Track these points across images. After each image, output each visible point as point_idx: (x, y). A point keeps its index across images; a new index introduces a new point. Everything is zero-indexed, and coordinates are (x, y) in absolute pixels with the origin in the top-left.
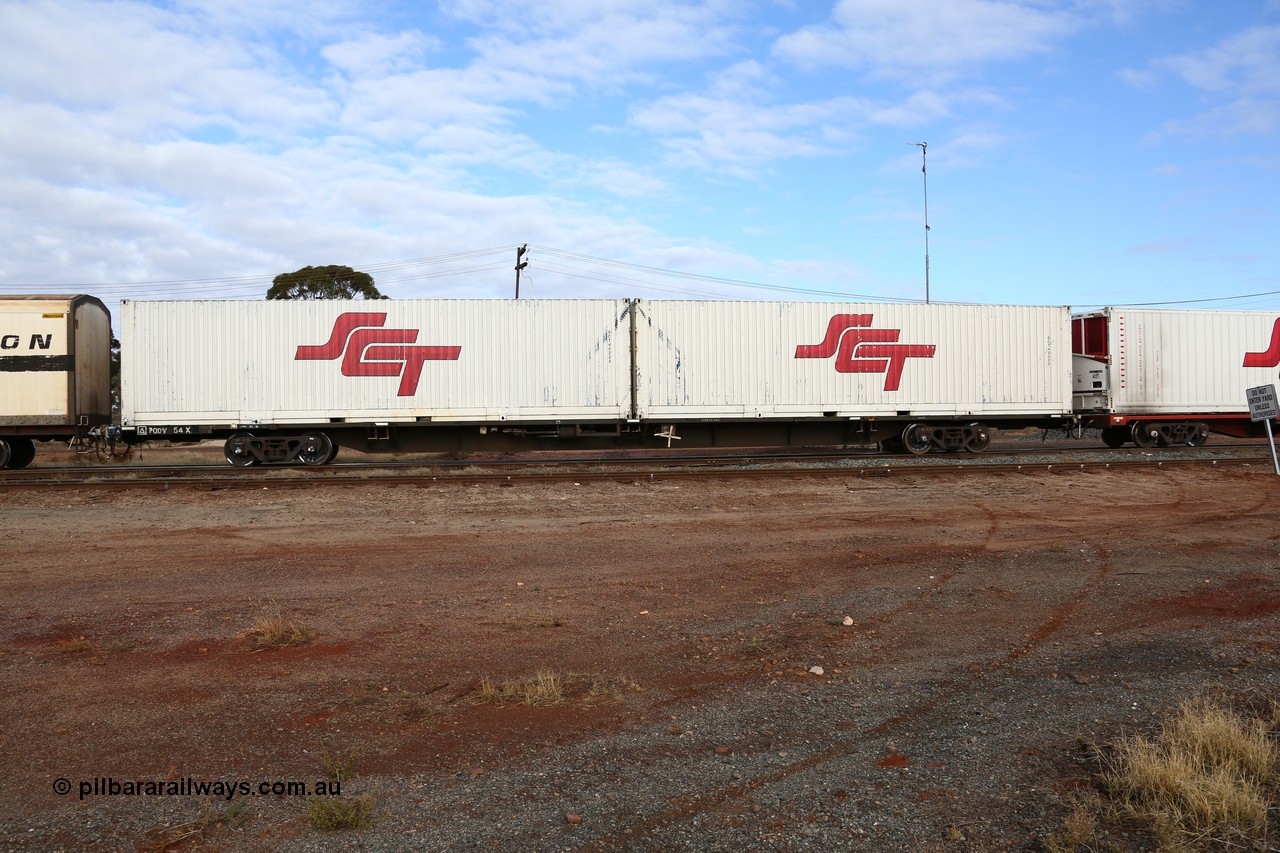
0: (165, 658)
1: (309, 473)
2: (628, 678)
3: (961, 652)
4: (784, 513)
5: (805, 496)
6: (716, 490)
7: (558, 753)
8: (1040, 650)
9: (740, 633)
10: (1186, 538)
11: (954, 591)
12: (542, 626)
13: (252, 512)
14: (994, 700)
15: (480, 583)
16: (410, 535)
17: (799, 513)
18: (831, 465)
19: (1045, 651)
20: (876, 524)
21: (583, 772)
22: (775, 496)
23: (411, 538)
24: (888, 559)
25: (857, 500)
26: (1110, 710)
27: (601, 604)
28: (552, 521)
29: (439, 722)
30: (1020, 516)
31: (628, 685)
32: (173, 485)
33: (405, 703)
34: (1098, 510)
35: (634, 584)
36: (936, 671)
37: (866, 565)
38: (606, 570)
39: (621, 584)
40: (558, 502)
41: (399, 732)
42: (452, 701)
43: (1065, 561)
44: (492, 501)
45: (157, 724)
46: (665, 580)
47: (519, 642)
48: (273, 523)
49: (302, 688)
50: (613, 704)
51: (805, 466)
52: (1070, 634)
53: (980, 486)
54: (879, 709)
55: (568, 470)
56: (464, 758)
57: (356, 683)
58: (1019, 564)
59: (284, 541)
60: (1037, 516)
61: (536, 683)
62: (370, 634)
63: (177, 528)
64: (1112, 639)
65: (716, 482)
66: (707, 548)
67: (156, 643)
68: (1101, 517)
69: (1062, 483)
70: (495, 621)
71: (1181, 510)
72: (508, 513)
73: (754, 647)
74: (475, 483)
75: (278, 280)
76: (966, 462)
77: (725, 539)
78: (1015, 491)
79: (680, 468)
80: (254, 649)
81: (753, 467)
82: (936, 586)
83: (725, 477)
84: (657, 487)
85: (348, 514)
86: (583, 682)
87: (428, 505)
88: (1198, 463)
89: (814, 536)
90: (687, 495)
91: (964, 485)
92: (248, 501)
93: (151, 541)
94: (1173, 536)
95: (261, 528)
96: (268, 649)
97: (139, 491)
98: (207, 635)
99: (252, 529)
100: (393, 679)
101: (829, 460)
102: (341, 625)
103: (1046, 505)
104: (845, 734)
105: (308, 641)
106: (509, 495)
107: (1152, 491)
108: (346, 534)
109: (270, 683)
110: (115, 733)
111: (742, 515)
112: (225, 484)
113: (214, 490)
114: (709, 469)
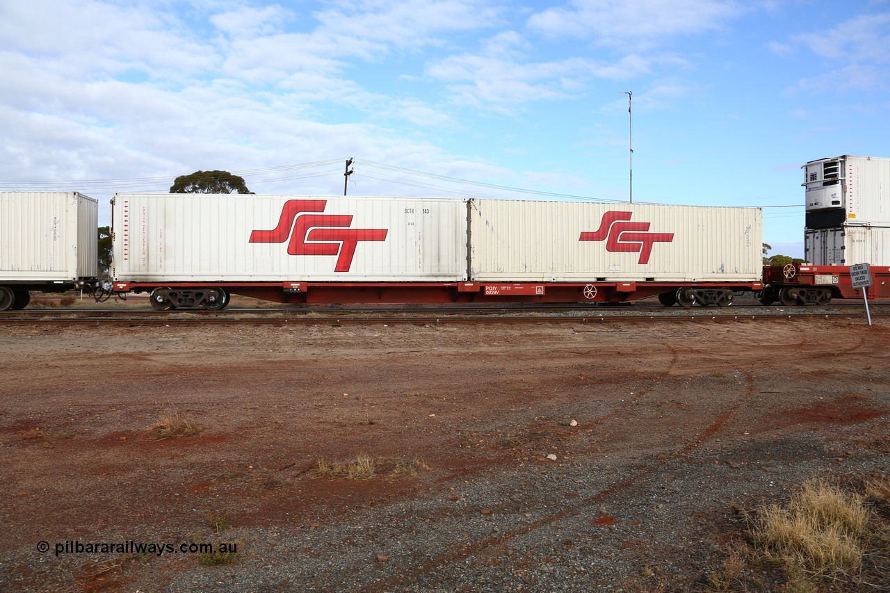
0: (96, 444)
1: (198, 316)
2: (420, 461)
3: (652, 445)
4: (529, 347)
5: (545, 336)
6: (483, 331)
7: (372, 513)
8: (706, 444)
9: (499, 431)
10: (807, 368)
11: (647, 403)
12: (361, 424)
13: (158, 342)
14: (675, 478)
15: (318, 394)
16: (269, 359)
17: (540, 347)
18: (562, 315)
19: (711, 445)
20: (593, 356)
21: (389, 526)
22: (523, 336)
23: (270, 362)
24: (601, 380)
25: (580, 339)
26: (755, 486)
27: (402, 410)
28: (368, 351)
29: (288, 490)
30: (693, 351)
31: (420, 466)
32: (103, 322)
33: (265, 477)
34: (747, 348)
35: (425, 396)
36: (634, 458)
37: (586, 384)
38: (406, 386)
39: (416, 395)
40: (372, 338)
41: (260, 497)
42: (298, 476)
43: (724, 383)
44: (327, 337)
45: (90, 490)
46: (447, 393)
47: (345, 435)
48: (172, 350)
49: (192, 466)
50: (410, 479)
51: (544, 315)
52: (727, 433)
53: (665, 330)
54: (595, 484)
55: (380, 316)
56: (306, 516)
57: (230, 462)
58: (692, 385)
59: (180, 363)
60: (705, 352)
61: (357, 464)
62: (240, 428)
63: (105, 353)
64: (756, 437)
65: (482, 325)
66: (476, 371)
67: (90, 433)
68: (749, 353)
69: (721, 329)
70: (328, 420)
71: (803, 349)
72: (338, 345)
73: (508, 440)
74: (315, 324)
75: (177, 180)
76: (656, 314)
77: (489, 365)
78: (690, 335)
79: (457, 316)
80: (159, 438)
81: (508, 315)
82: (635, 400)
83: (489, 322)
84: (441, 328)
85: (226, 344)
86: (389, 463)
87: (282, 339)
88: (815, 316)
89: (551, 364)
90: (462, 334)
91: (655, 330)
92: (155, 335)
93: (87, 362)
94: (798, 367)
95: (165, 354)
96: (169, 438)
97: (78, 327)
98: (126, 428)
99: (158, 354)
100: (256, 460)
101: (561, 311)
102: (220, 422)
103: (710, 344)
104: (572, 501)
105: (197, 433)
106: (338, 333)
107: (784, 335)
108: (224, 358)
109: (170, 462)
110: (60, 496)
111: (500, 348)
112: (139, 322)
113: (131, 326)
114: (477, 316)
